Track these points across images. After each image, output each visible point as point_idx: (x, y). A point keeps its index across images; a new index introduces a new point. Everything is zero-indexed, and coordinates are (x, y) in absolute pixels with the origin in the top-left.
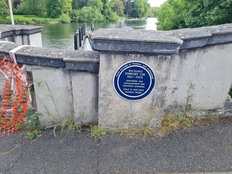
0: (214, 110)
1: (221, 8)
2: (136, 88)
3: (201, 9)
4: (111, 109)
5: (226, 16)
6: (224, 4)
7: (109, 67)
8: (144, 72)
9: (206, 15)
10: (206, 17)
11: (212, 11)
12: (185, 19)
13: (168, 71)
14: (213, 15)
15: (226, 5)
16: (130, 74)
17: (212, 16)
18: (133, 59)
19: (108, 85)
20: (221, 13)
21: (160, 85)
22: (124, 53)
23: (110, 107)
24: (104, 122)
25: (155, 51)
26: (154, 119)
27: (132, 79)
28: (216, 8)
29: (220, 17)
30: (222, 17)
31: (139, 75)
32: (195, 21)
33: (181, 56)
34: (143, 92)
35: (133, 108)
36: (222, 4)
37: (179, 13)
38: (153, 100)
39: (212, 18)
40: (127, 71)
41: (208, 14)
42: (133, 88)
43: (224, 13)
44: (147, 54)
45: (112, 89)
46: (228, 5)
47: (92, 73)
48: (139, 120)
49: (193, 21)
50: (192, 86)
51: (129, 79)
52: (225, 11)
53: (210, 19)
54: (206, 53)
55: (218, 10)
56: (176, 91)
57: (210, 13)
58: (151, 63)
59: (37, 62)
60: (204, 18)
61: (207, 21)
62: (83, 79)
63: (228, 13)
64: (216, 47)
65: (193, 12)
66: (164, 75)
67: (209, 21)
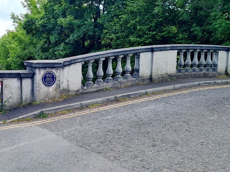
0: (78, 91)
1: (66, 44)
2: (50, 81)
3: (48, 45)
4: (41, 92)
5: (72, 51)
6: (68, 41)
7: (40, 73)
8: (52, 74)
9: (56, 51)
10: (56, 53)
11: (60, 47)
12: (35, 55)
13: (60, 73)
14: (62, 51)
15: (70, 42)
16: (47, 76)
17: (60, 51)
18: (48, 70)
19: (40, 81)
20: (67, 49)
21: (58, 79)
22: (45, 68)
23: (41, 91)
24: (39, 98)
25: (55, 66)
26: (58, 94)
27: (48, 77)
28: (62, 44)
29: (68, 52)
30: (69, 52)
31: (50, 76)
32: (46, 57)
33: (62, 68)
34: (52, 83)
35: (49, 90)
36: (66, 41)
37: (25, 49)
38: (56, 86)
39: (61, 53)
40: (46, 74)
41: (57, 50)
42: (49, 81)
43: (70, 48)
44: (52, 68)
45: (41, 82)
46: (72, 42)
47: (30, 78)
48: (52, 95)
49: (44, 57)
50: (68, 81)
51: (47, 77)
52: (70, 46)
53: (59, 54)
54: (70, 67)
55: (65, 46)
56: (63, 83)
57: (58, 49)
58: (54, 71)
59: (7, 76)
60: (54, 53)
61: (57, 56)
62: (27, 81)
63: (73, 48)
64: (73, 64)
65: (42, 48)
66: (59, 75)
67: (59, 56)
